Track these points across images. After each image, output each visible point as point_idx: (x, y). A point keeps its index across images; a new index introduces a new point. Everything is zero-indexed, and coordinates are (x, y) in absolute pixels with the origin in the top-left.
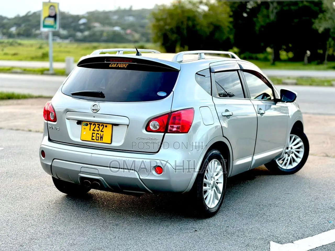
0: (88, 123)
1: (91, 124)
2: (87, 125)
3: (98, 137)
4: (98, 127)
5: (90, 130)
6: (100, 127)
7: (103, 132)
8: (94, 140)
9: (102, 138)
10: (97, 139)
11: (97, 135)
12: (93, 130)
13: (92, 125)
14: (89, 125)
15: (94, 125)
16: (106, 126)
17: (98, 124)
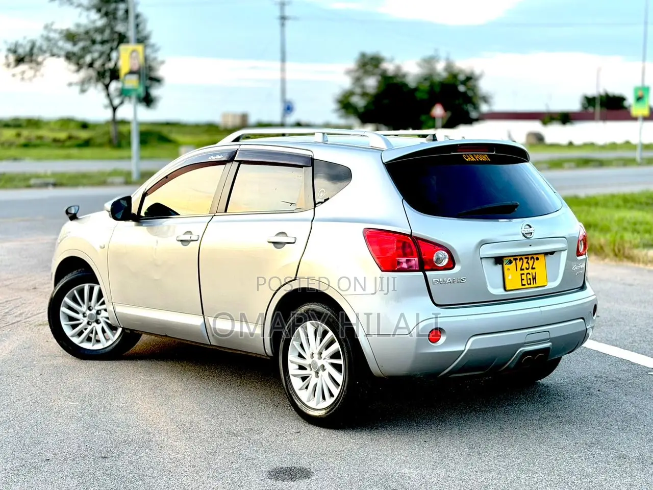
0: (512, 259)
1: (516, 260)
2: (510, 262)
3: (530, 279)
4: (527, 263)
5: (517, 270)
6: (529, 261)
7: (534, 268)
8: (525, 285)
9: (534, 278)
10: (529, 281)
11: (528, 275)
12: (522, 269)
13: (518, 261)
14: (514, 262)
15: (521, 261)
16: (537, 259)
17: (526, 258)
